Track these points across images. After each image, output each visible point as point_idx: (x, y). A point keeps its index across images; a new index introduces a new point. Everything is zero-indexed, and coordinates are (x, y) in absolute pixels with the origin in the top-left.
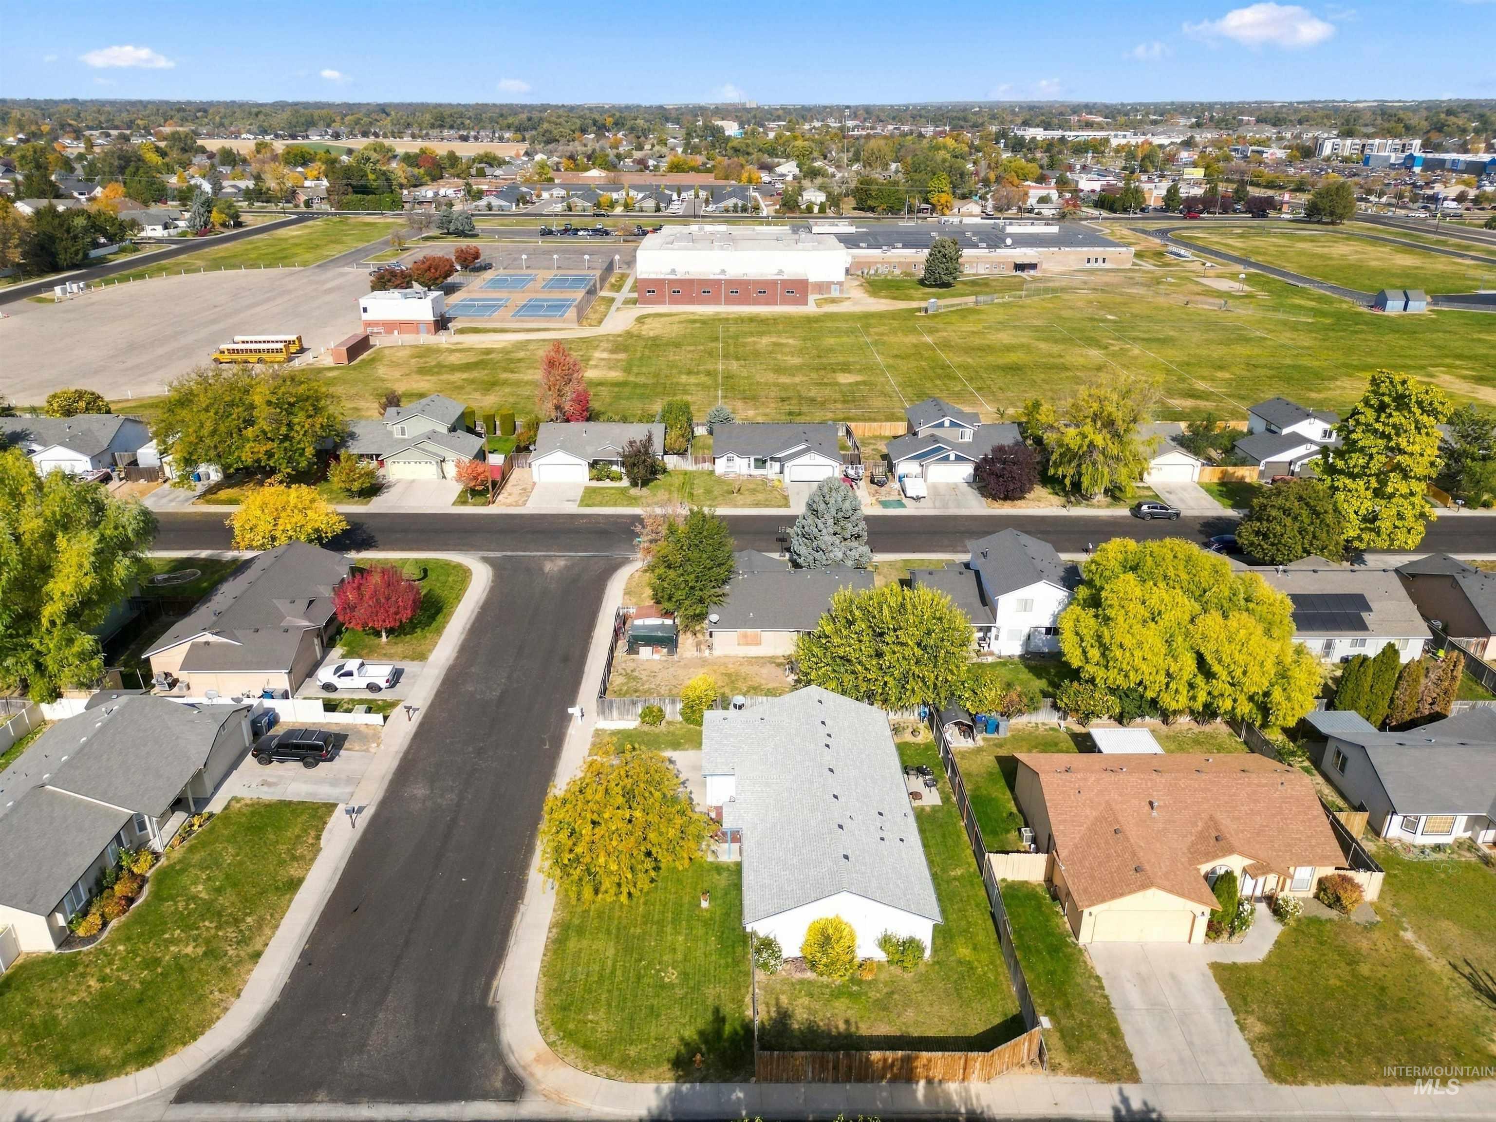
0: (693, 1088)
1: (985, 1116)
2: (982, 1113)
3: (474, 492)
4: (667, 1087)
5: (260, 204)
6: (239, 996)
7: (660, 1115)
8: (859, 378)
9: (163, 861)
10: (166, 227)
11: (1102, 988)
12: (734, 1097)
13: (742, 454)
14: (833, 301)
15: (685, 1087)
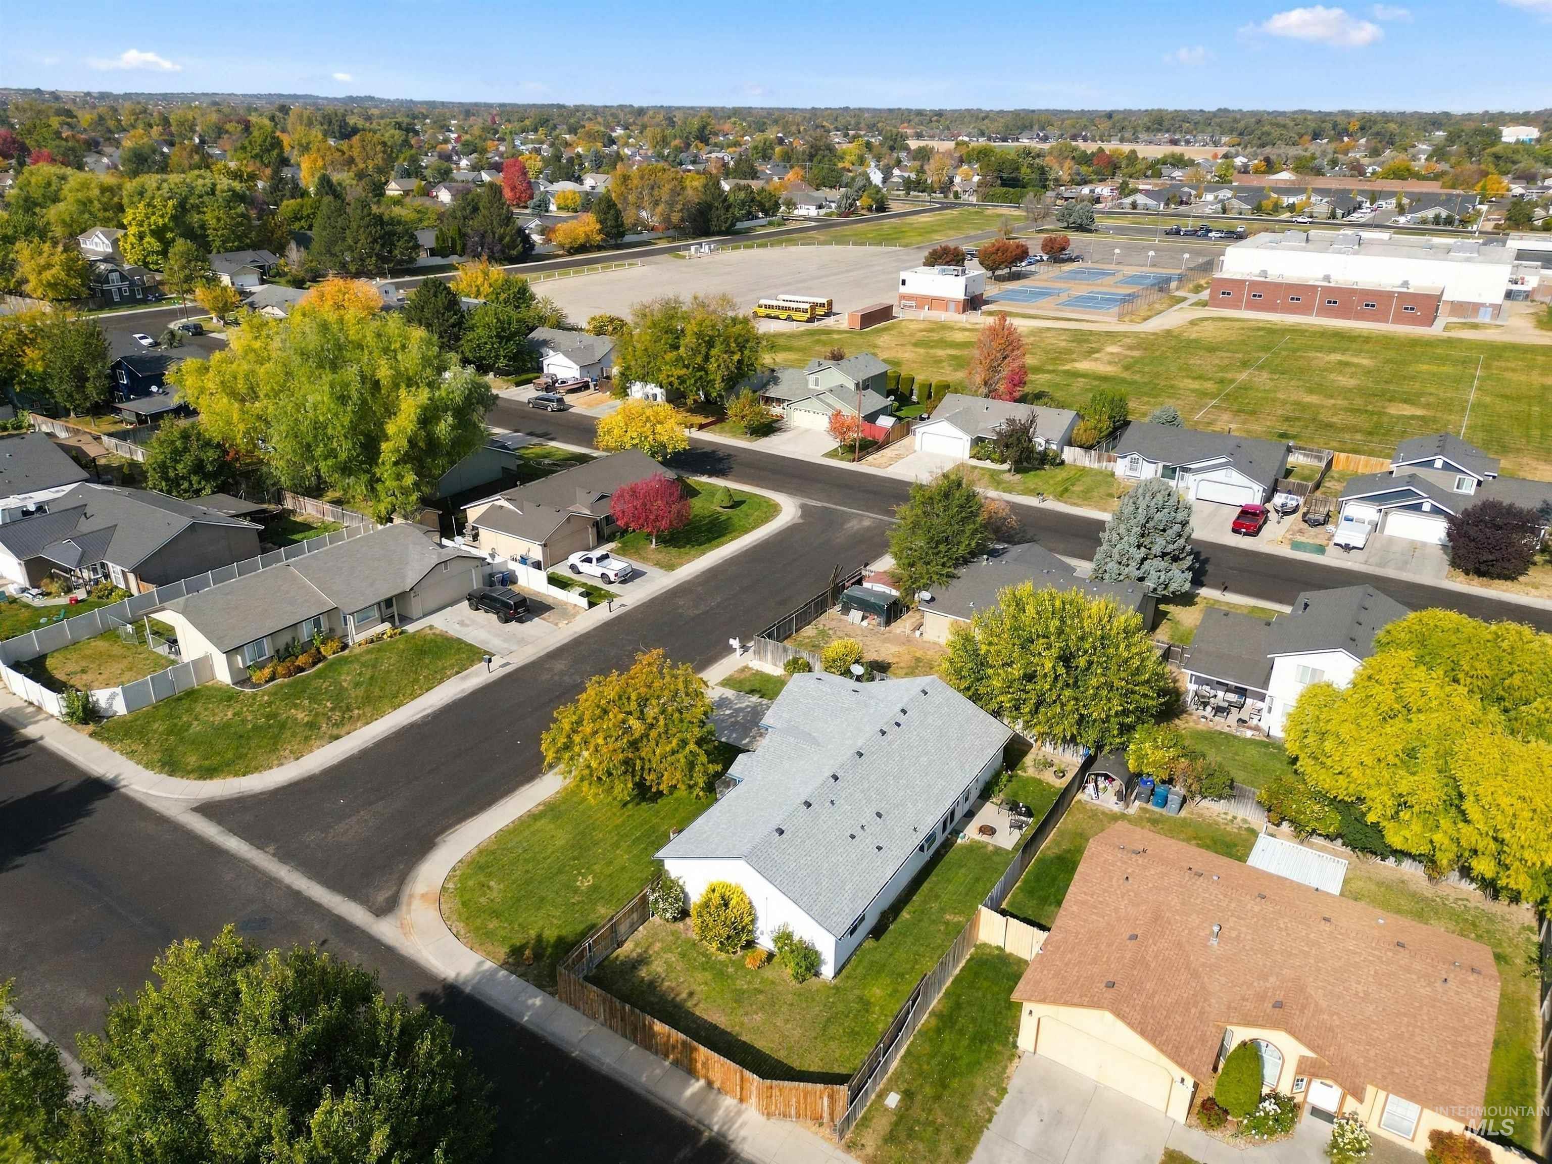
0: (507, 977)
1: (733, 1146)
2: (731, 1141)
3: (851, 448)
4: (488, 965)
5: (916, 193)
6: (298, 759)
7: (464, 983)
8: (1419, 412)
9: (346, 652)
10: (820, 207)
11: (997, 1102)
12: (530, 1002)
13: (1152, 459)
14: (1475, 326)
15: (503, 973)
